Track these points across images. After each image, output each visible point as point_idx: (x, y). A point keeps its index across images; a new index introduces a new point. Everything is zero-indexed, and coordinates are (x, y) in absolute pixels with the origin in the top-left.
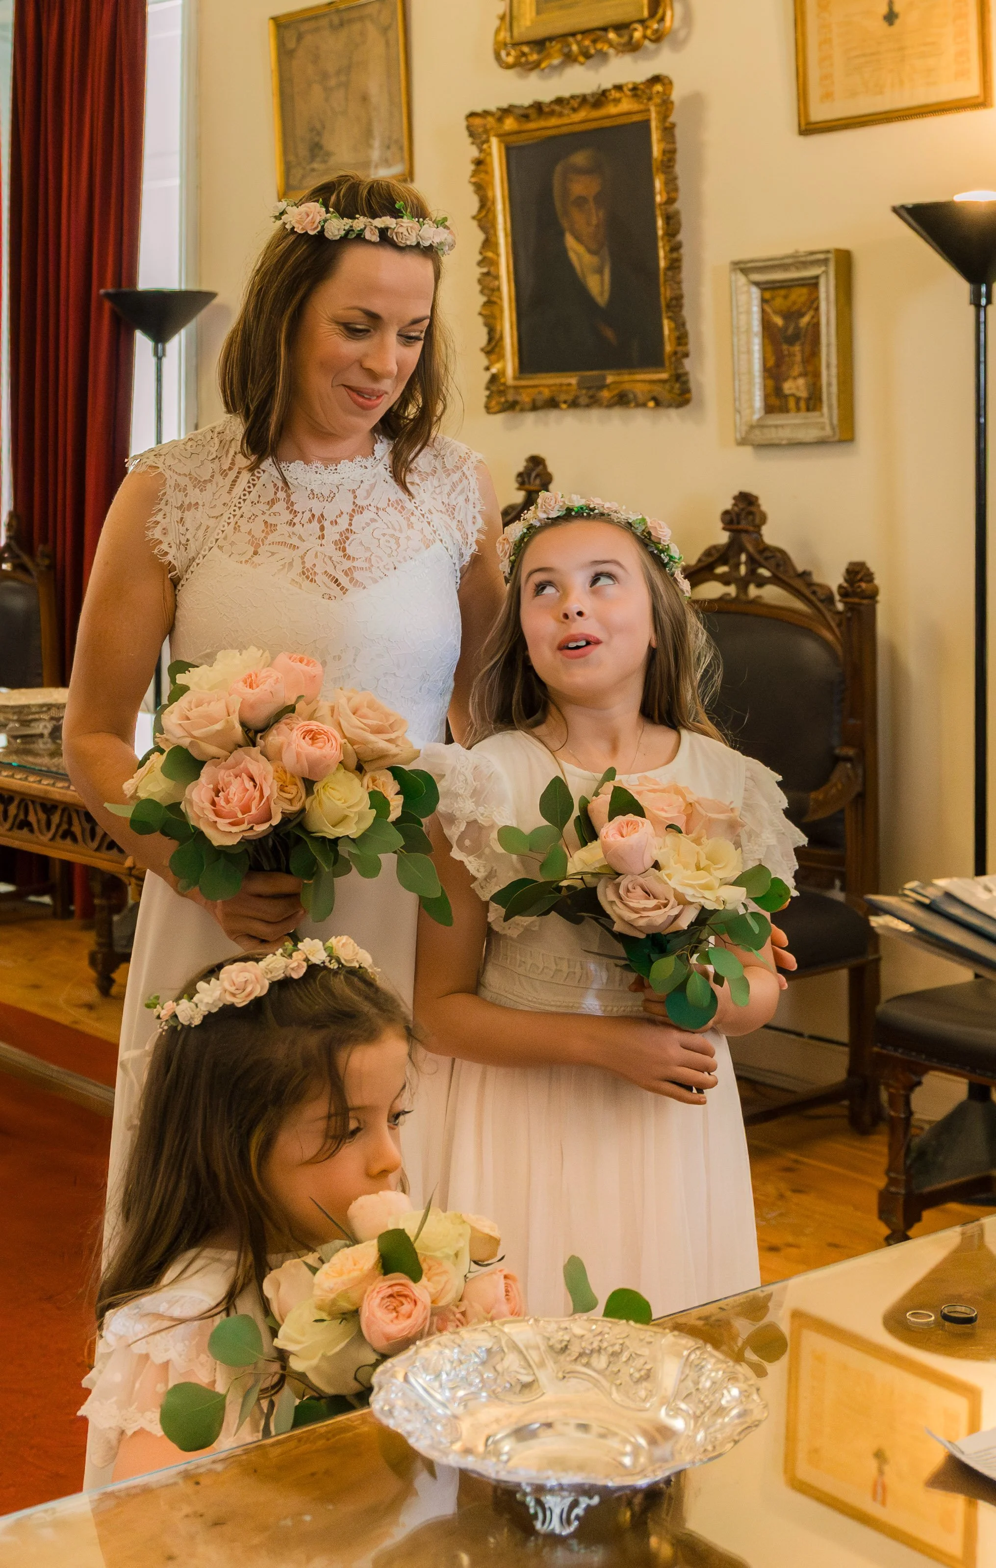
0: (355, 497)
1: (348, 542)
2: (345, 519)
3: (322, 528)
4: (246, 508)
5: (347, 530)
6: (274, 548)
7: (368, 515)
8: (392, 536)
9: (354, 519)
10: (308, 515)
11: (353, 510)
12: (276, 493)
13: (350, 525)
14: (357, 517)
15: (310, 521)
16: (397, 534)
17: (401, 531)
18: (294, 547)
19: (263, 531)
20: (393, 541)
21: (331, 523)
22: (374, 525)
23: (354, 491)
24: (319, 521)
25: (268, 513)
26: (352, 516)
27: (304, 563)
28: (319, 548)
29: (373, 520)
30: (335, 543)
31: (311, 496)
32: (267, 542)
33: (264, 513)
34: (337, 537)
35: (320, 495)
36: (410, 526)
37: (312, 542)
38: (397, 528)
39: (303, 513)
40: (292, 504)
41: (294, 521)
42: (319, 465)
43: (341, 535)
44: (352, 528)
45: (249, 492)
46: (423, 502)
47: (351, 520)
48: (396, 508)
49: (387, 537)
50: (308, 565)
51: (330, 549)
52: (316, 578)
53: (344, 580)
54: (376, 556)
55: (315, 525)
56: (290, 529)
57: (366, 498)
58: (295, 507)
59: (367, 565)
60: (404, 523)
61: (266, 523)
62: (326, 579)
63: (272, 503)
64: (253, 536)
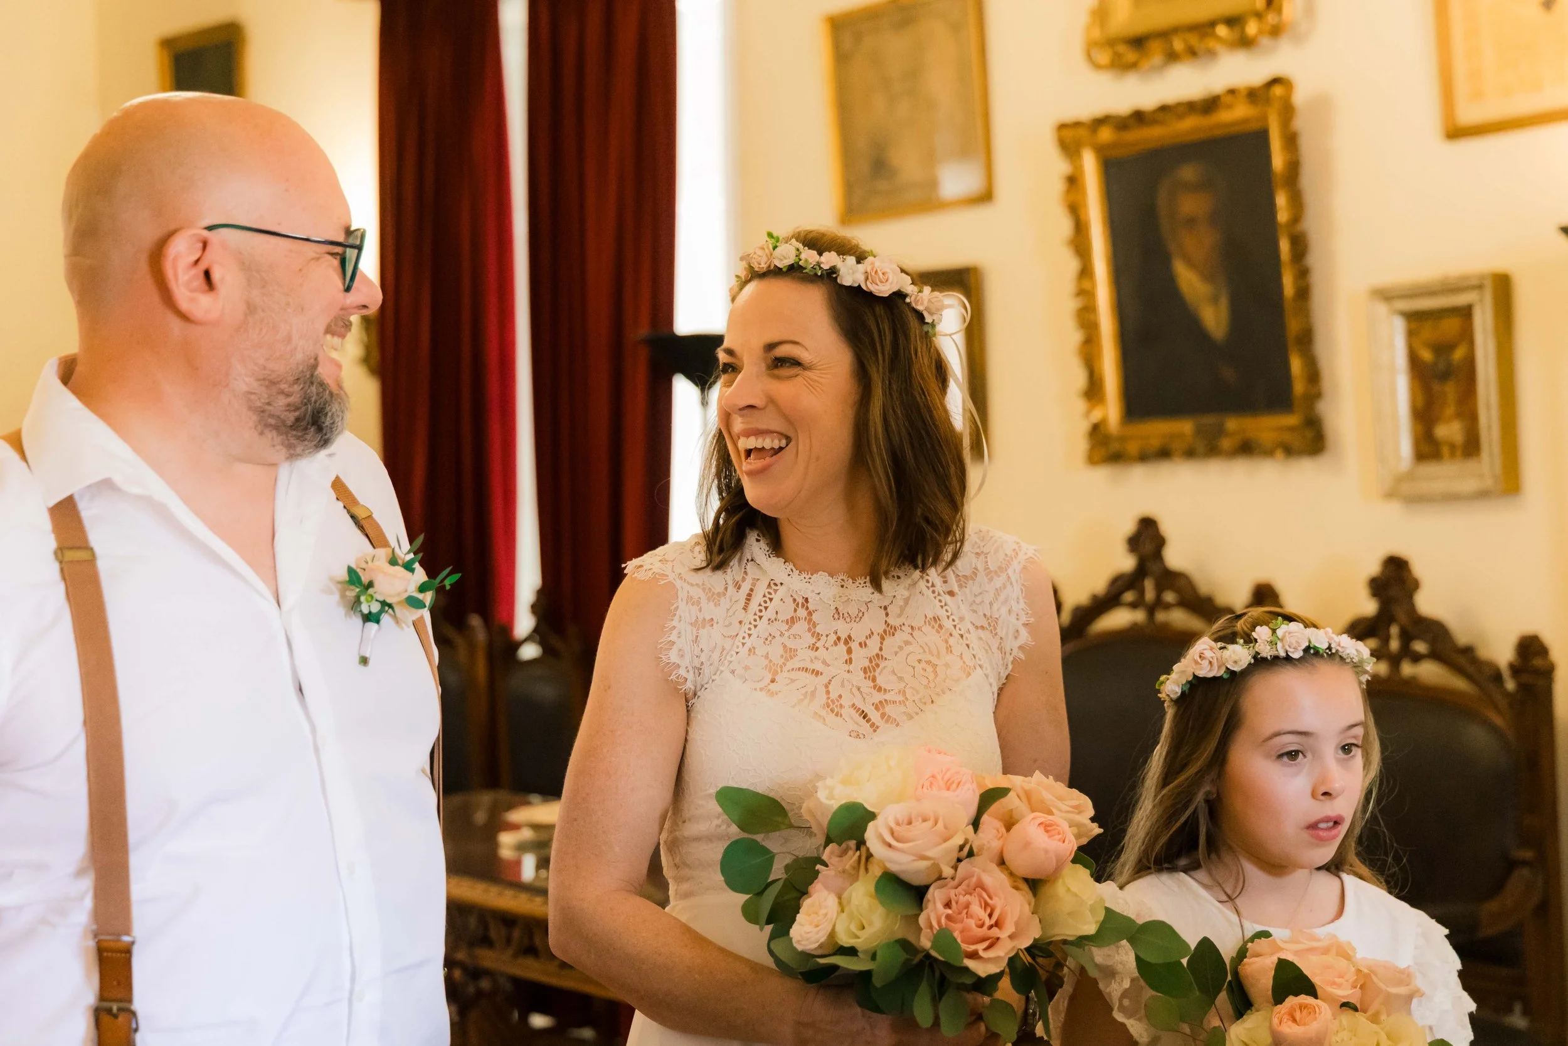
0: (887, 615)
1: (878, 670)
2: (876, 639)
3: (849, 651)
4: (763, 624)
5: (877, 655)
6: (793, 675)
7: (901, 637)
8: (929, 662)
9: (884, 643)
10: (833, 637)
11: (885, 631)
12: (795, 610)
13: (881, 649)
14: (888, 640)
15: (835, 644)
16: (934, 660)
17: (938, 655)
18: (817, 673)
19: (782, 656)
20: (930, 669)
21: (860, 644)
22: (910, 648)
23: (885, 608)
24: (846, 643)
25: (787, 634)
26: (883, 638)
27: (828, 692)
28: (847, 676)
29: (907, 643)
30: (865, 670)
31: (836, 616)
32: (785, 669)
33: (782, 634)
34: (866, 663)
35: (846, 615)
36: (949, 649)
37: (837, 668)
38: (935, 652)
39: (827, 636)
40: (815, 625)
41: (817, 645)
42: (846, 579)
43: (871, 661)
44: (883, 653)
45: (766, 608)
46: (962, 619)
47: (882, 643)
48: (933, 627)
49: (923, 665)
50: (833, 696)
51: (858, 678)
52: (843, 711)
53: (874, 716)
54: (911, 687)
55: (842, 647)
56: (813, 654)
57: (900, 616)
58: (818, 630)
59: (901, 698)
60: (942, 647)
61: (785, 646)
62: (853, 712)
63: (792, 621)
64: (771, 661)
